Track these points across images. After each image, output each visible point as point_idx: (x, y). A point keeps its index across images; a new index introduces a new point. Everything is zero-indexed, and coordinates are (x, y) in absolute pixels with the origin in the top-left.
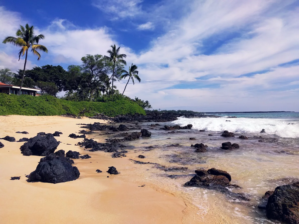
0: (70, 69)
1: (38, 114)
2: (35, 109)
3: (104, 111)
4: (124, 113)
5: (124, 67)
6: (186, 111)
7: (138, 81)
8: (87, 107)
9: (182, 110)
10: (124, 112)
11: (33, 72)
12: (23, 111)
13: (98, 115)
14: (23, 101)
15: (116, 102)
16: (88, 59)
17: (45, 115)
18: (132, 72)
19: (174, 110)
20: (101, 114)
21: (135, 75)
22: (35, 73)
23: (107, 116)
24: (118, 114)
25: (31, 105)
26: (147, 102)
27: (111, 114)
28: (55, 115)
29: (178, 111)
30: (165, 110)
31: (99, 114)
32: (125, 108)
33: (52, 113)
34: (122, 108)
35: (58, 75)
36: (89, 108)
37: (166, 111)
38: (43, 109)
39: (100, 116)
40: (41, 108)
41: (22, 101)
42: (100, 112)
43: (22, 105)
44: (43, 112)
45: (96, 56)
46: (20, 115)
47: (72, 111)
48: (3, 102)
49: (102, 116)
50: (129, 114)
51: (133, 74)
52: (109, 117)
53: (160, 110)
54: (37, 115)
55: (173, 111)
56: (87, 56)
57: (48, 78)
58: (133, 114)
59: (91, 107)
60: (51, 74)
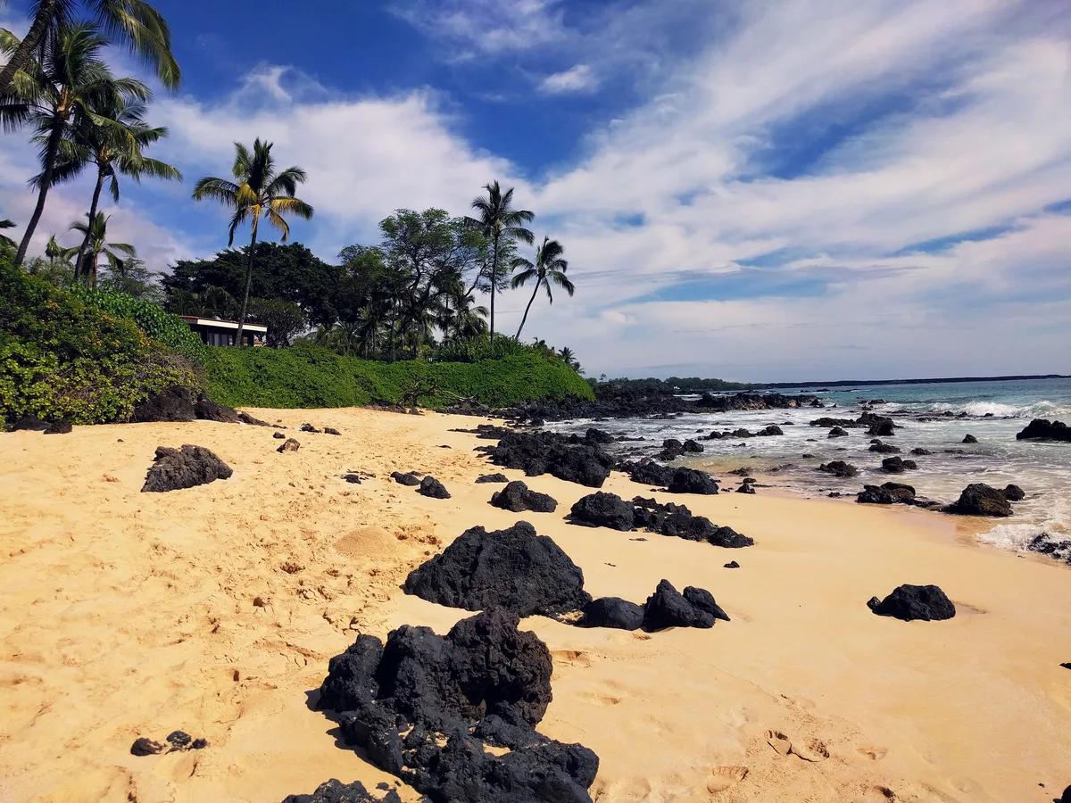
0: (346, 258)
1: (302, 404)
2: (293, 388)
3: (472, 389)
4: (533, 397)
5: (515, 248)
6: (697, 380)
7: (565, 291)
8: (423, 379)
9: (681, 378)
10: (536, 392)
11: (220, 268)
12: (263, 396)
13: (460, 403)
14: (260, 367)
15: (506, 362)
16: (401, 225)
17: (324, 405)
18: (547, 264)
19: (654, 379)
20: (468, 401)
21: (556, 273)
22: (227, 271)
23: (486, 407)
24: (516, 397)
25: (280, 378)
26: (566, 352)
27: (495, 400)
28: (349, 405)
29: (668, 380)
30: (621, 380)
31: (462, 399)
32: (536, 381)
33: (341, 400)
34: (525, 379)
35: (298, 274)
36: (428, 380)
37: (625, 382)
38: (316, 389)
39: (468, 405)
40: (310, 387)
41: (257, 366)
42: (461, 392)
43: (257, 378)
44: (317, 398)
45: (427, 214)
46: (259, 406)
47: (383, 391)
48: (214, 371)
49: (473, 405)
50: (548, 398)
51: (550, 270)
52: (493, 410)
53: (606, 380)
54: (302, 406)
55: (650, 380)
56: (399, 216)
57: (268, 283)
58: (561, 397)
59: (433, 380)
60: (275, 273)
